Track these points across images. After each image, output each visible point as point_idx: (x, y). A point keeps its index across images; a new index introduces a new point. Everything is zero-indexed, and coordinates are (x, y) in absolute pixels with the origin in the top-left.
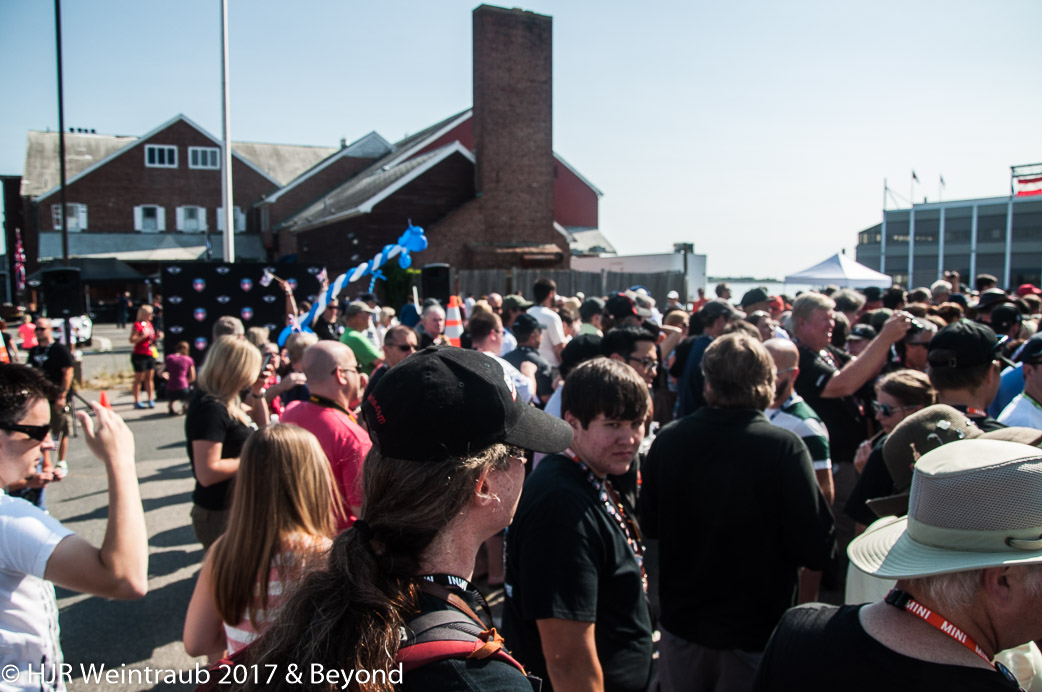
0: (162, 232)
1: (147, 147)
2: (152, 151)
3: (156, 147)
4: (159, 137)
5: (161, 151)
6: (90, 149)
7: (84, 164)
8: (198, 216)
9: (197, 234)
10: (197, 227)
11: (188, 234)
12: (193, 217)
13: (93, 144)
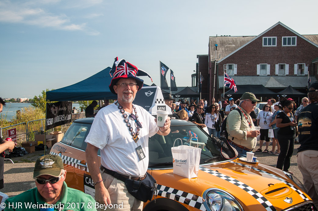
0: (268, 75)
1: (263, 38)
3: (268, 37)
4: (269, 33)
5: (270, 39)
6: (234, 42)
7: (232, 48)
8: (285, 68)
9: (284, 76)
10: (284, 73)
11: (280, 76)
12: (283, 69)
13: (234, 40)
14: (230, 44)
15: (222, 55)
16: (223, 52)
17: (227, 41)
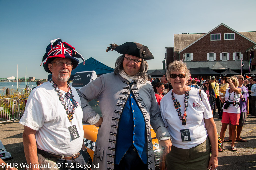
0: (215, 61)
1: (211, 34)
2: (213, 36)
3: (214, 34)
4: (215, 31)
5: (216, 36)
6: (191, 38)
7: (190, 42)
8: (226, 55)
9: (226, 61)
10: (226, 59)
11: (223, 61)
12: (225, 56)
13: (191, 36)
14: (188, 39)
15: (183, 47)
16: (183, 45)
17: (186, 37)
